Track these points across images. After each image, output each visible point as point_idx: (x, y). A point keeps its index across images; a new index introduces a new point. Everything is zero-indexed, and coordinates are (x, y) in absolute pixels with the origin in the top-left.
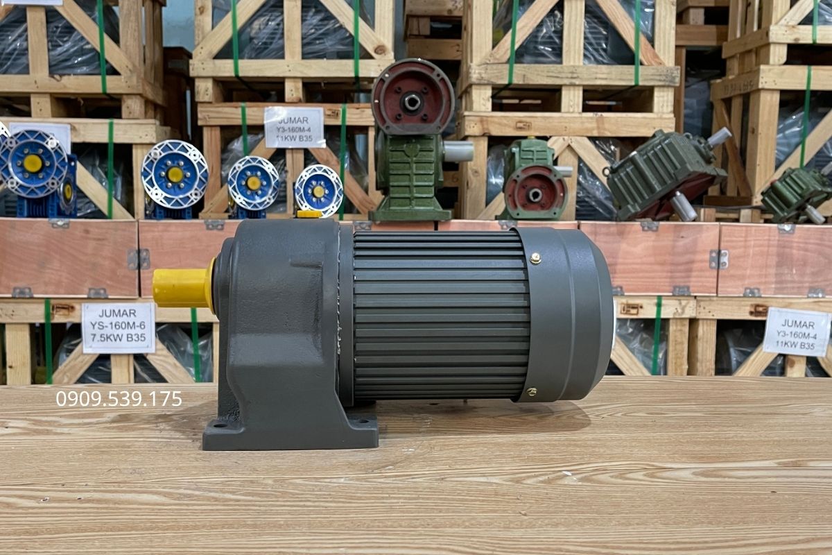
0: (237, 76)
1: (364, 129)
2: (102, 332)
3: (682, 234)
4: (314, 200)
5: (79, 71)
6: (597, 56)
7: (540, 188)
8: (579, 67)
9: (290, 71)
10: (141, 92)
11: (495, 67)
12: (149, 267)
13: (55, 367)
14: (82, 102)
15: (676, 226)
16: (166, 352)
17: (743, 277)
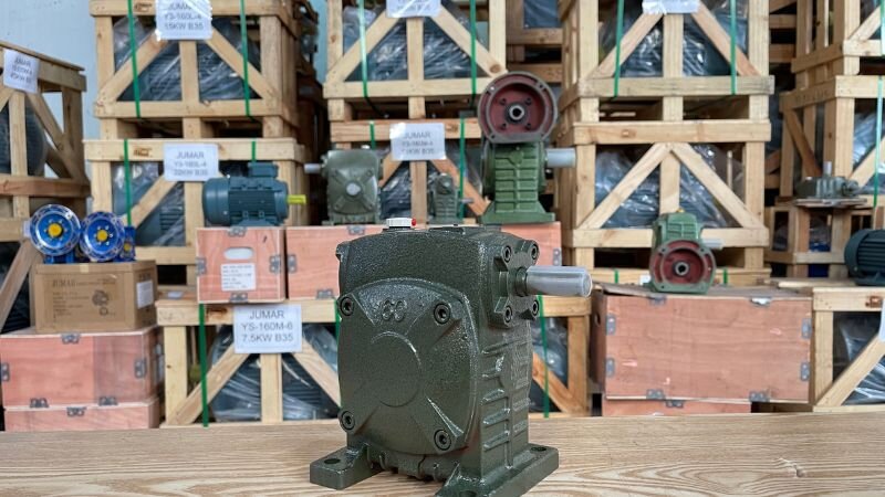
0: (366, 98)
2: (251, 332)
5: (225, 97)
6: (695, 70)
8: (679, 79)
9: (414, 90)
10: (280, 113)
11: (601, 81)
12: (295, 271)
14: (228, 124)
16: (311, 350)
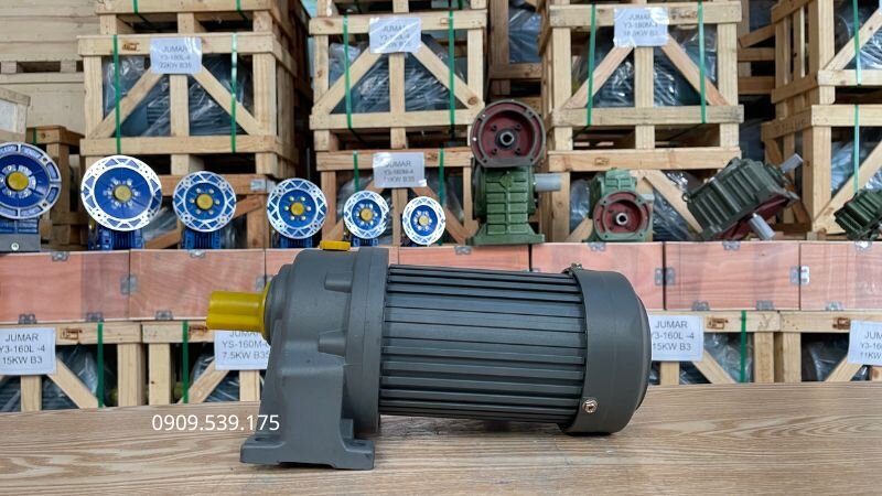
0: (350, 129)
1: (460, 169)
2: (231, 350)
3: (764, 252)
4: (420, 228)
6: (667, 100)
7: (626, 212)
8: (651, 109)
9: (395, 122)
11: (574, 111)
13: (190, 381)
15: (757, 245)
17: (824, 292)
